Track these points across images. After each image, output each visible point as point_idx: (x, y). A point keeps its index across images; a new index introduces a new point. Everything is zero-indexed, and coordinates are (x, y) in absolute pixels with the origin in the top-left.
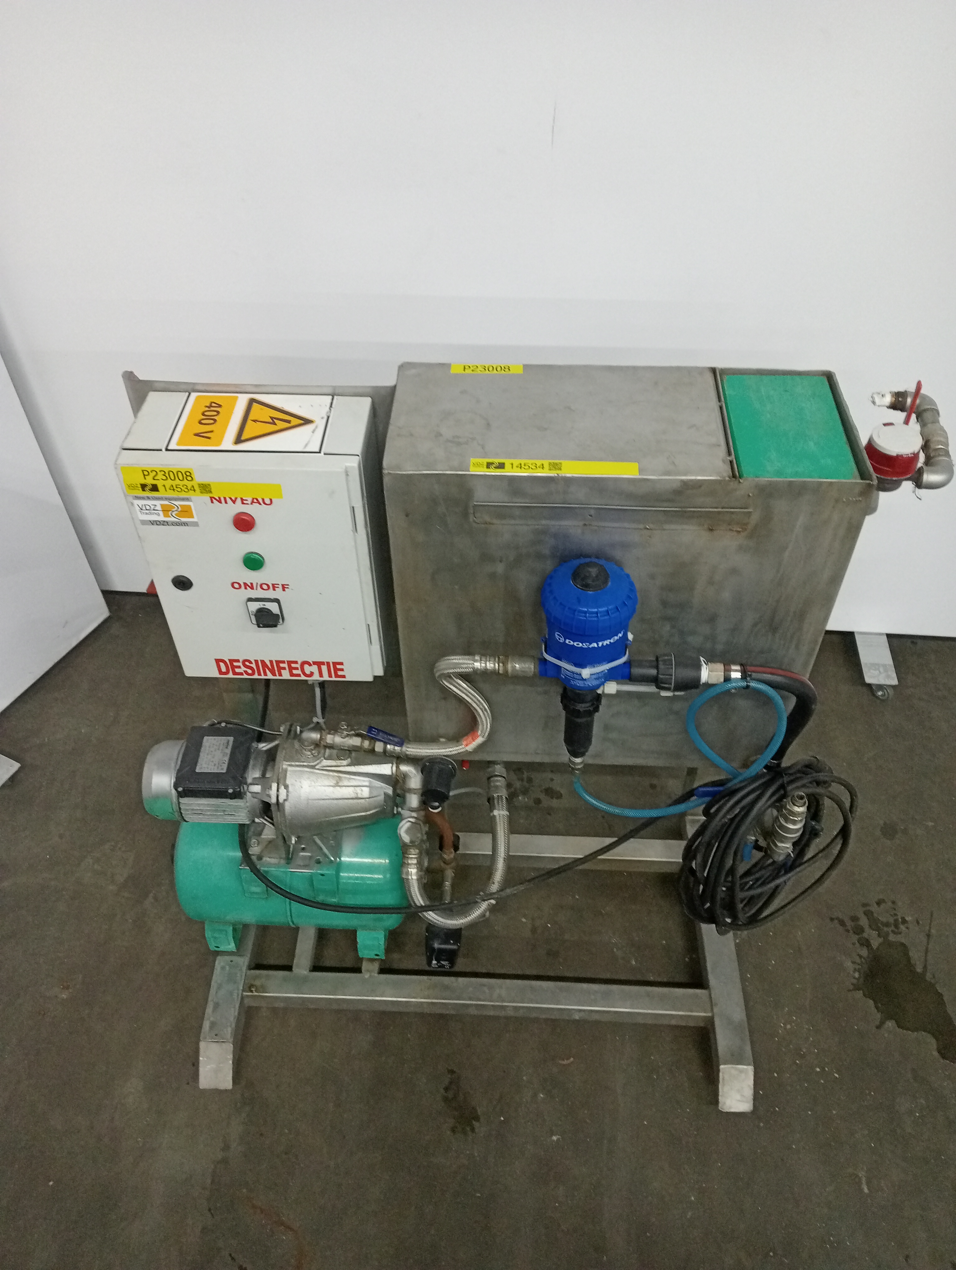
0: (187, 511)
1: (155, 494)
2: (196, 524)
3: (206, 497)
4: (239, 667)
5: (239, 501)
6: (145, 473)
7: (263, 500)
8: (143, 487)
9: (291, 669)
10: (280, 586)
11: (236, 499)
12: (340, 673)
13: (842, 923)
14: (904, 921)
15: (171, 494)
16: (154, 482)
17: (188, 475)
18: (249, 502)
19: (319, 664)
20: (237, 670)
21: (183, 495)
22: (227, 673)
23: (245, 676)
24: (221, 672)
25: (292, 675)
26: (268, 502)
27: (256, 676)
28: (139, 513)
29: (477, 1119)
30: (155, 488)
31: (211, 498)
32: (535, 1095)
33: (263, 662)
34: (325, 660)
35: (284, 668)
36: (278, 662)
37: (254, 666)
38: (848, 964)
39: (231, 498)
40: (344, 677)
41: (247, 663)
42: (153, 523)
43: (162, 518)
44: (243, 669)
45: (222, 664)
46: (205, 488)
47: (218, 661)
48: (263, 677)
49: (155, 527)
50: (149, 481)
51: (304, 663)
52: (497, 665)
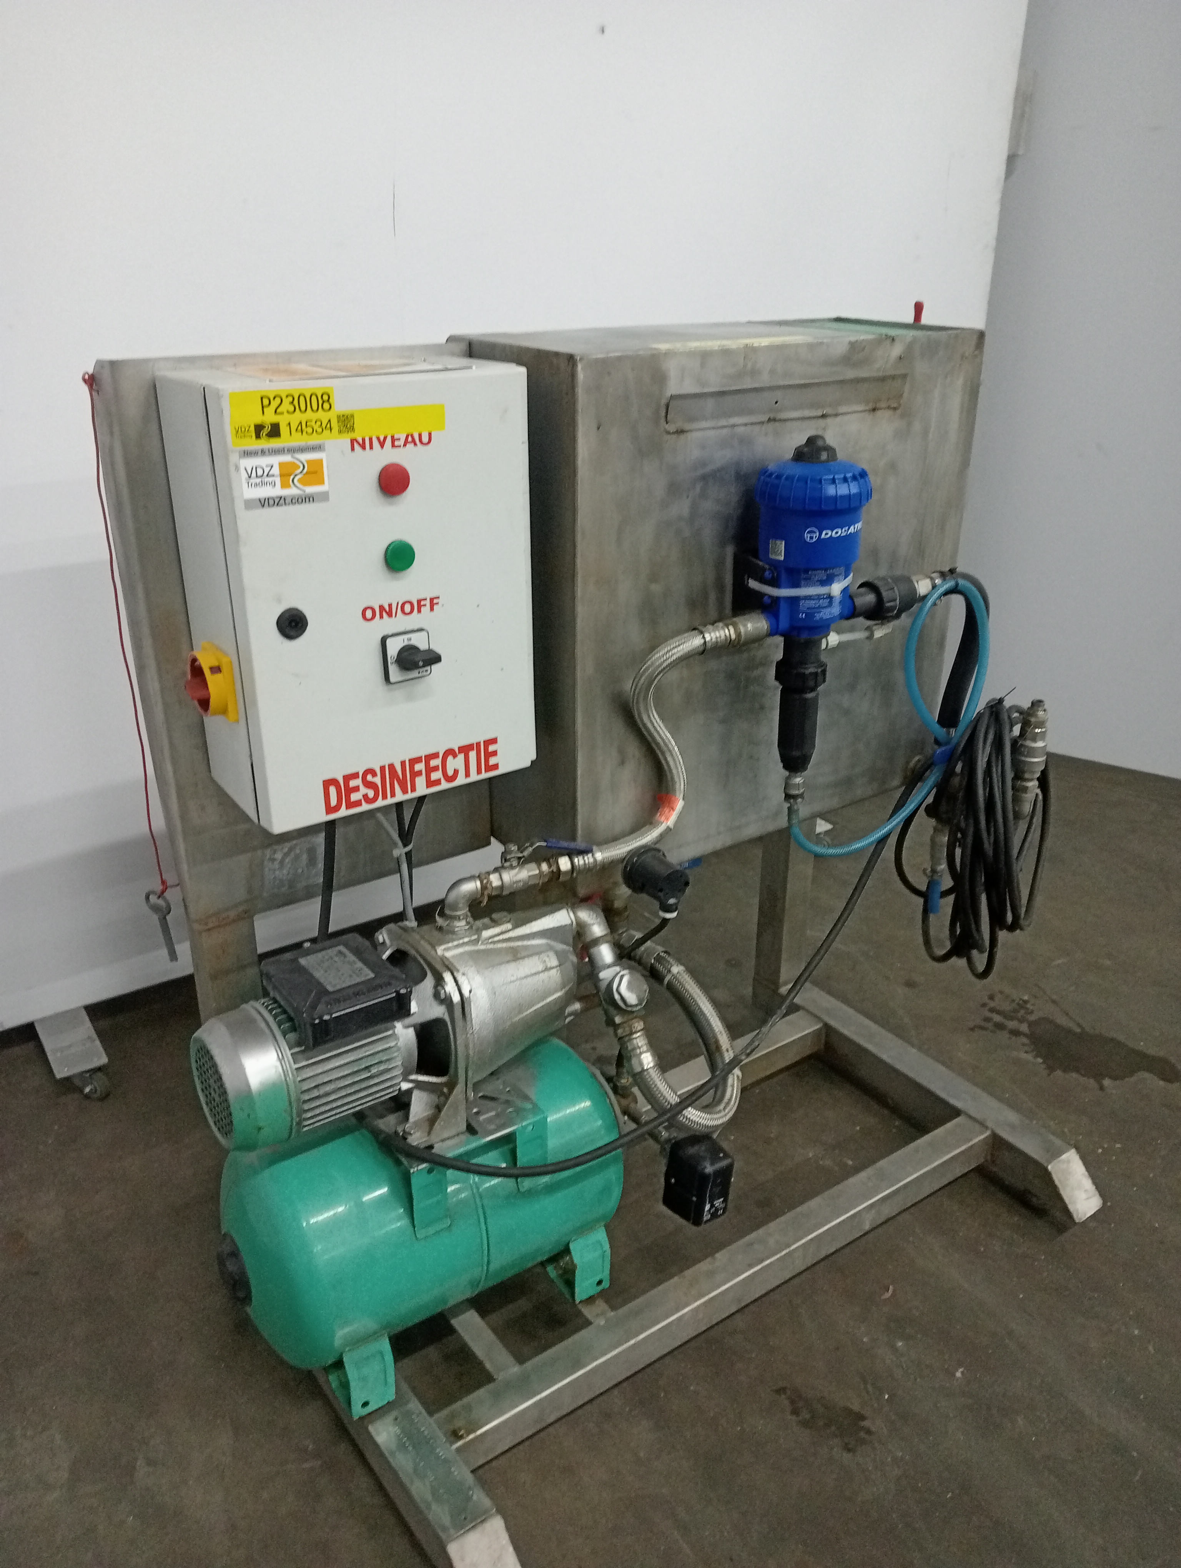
0: (314, 473)
1: (274, 443)
2: (324, 497)
3: (346, 440)
4: (357, 789)
5: (389, 441)
6: (264, 402)
7: (420, 436)
8: (259, 429)
9: (430, 770)
10: (428, 602)
11: (385, 438)
12: (492, 761)
13: (982, 1028)
15: (298, 440)
16: (274, 419)
17: (324, 400)
18: (402, 442)
19: (465, 750)
20: (354, 797)
21: (314, 440)
22: (337, 808)
23: (365, 807)
24: (329, 810)
25: (430, 783)
26: (425, 439)
27: (380, 803)
28: (245, 485)
29: (862, 1418)
30: (275, 431)
31: (353, 441)
32: (894, 1349)
33: (392, 767)
34: (473, 740)
35: (419, 773)
36: (414, 761)
37: (377, 780)
38: (1024, 1056)
39: (378, 439)
40: (496, 767)
41: (369, 778)
42: (264, 503)
43: (277, 491)
44: (363, 790)
45: (333, 790)
46: (346, 423)
47: (327, 784)
48: (390, 801)
49: (267, 511)
50: (269, 418)
52: (727, 631)
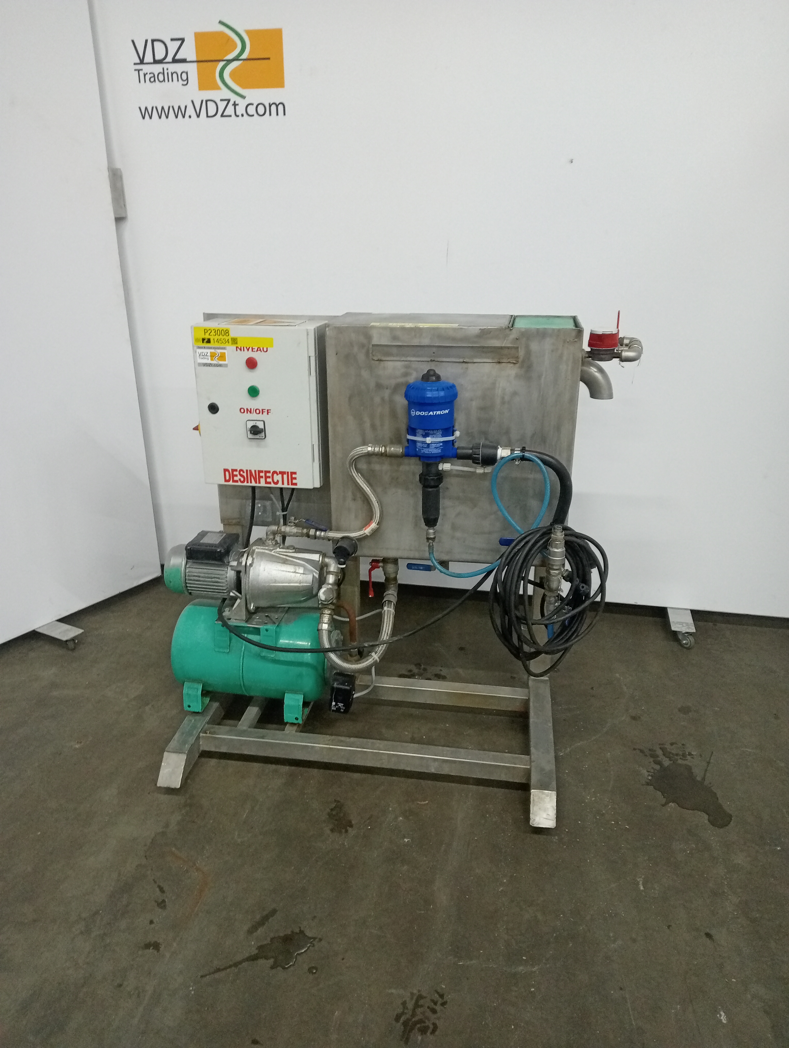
0: (222, 357)
1: (208, 345)
2: (226, 366)
3: (234, 347)
4: (236, 476)
5: (250, 349)
6: (205, 331)
7: (263, 348)
8: (203, 340)
9: (266, 477)
10: (266, 411)
11: (249, 348)
12: (294, 481)
13: (642, 751)
14: (690, 754)
15: (217, 345)
16: (209, 337)
17: (227, 332)
18: (256, 350)
19: (282, 473)
20: (235, 478)
21: (222, 346)
22: (229, 481)
23: (239, 484)
24: (226, 481)
25: (266, 483)
26: (265, 350)
27: (245, 484)
28: (198, 358)
29: (351, 826)
30: (209, 341)
31: (237, 347)
32: (396, 818)
33: (250, 471)
34: (286, 470)
35: (262, 477)
36: (260, 472)
37: (245, 474)
38: (645, 772)
39: (246, 348)
40: (296, 484)
41: (241, 473)
42: (204, 365)
43: (209, 361)
44: (239, 477)
45: (227, 473)
46: (234, 341)
47: (225, 470)
48: (249, 484)
49: (205, 367)
50: (207, 336)
51: (275, 472)
52: (381, 449)
